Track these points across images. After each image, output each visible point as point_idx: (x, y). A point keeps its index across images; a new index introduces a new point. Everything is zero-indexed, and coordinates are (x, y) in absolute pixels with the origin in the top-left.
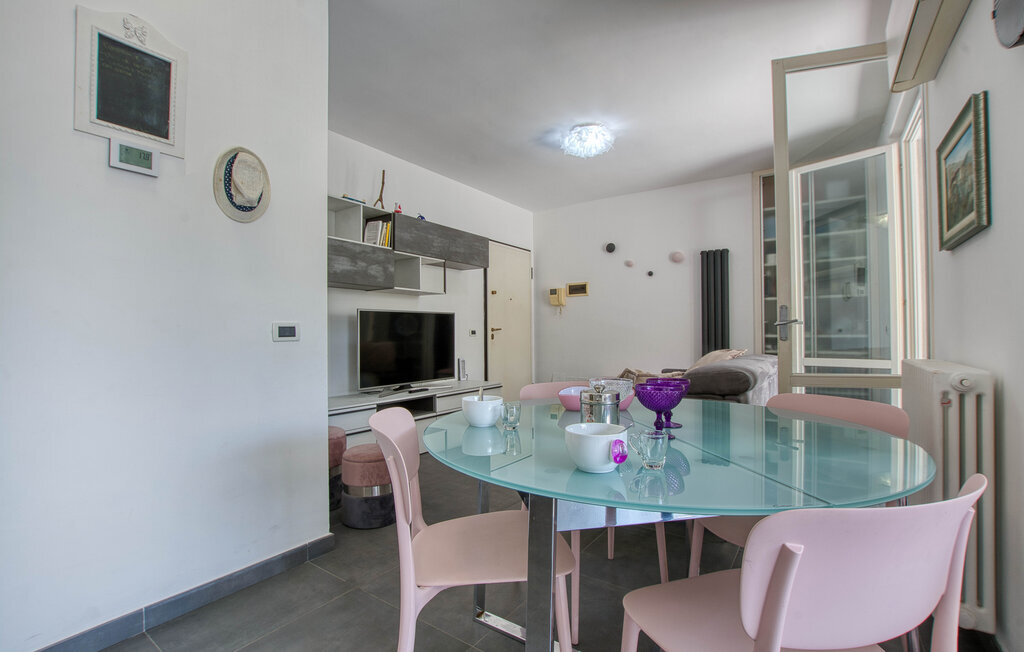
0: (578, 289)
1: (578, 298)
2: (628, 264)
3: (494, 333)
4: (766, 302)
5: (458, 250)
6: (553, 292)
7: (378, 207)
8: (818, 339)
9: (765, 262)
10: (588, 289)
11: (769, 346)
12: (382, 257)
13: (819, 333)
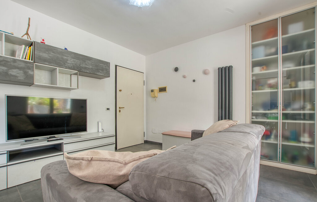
0: (163, 90)
1: (163, 94)
2: (184, 77)
3: (121, 109)
4: (252, 93)
5: (87, 66)
6: (152, 91)
7: (25, 38)
8: (283, 114)
9: (252, 72)
10: (167, 89)
11: (254, 117)
12: (22, 65)
13: (283, 110)
